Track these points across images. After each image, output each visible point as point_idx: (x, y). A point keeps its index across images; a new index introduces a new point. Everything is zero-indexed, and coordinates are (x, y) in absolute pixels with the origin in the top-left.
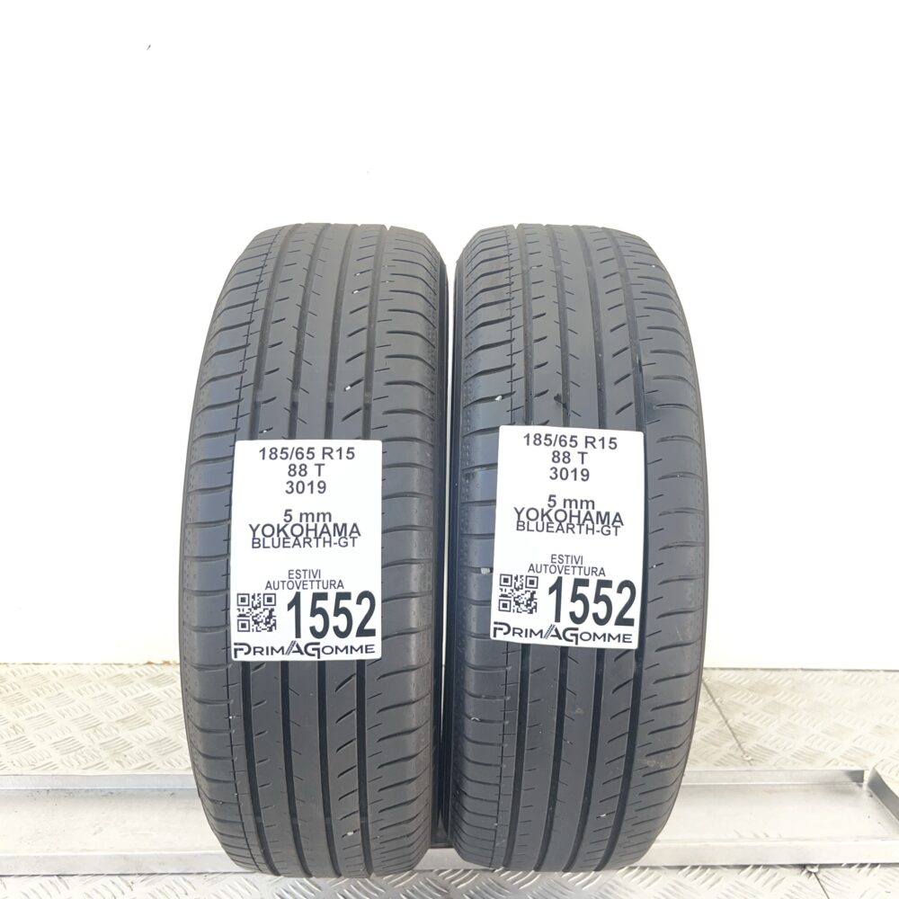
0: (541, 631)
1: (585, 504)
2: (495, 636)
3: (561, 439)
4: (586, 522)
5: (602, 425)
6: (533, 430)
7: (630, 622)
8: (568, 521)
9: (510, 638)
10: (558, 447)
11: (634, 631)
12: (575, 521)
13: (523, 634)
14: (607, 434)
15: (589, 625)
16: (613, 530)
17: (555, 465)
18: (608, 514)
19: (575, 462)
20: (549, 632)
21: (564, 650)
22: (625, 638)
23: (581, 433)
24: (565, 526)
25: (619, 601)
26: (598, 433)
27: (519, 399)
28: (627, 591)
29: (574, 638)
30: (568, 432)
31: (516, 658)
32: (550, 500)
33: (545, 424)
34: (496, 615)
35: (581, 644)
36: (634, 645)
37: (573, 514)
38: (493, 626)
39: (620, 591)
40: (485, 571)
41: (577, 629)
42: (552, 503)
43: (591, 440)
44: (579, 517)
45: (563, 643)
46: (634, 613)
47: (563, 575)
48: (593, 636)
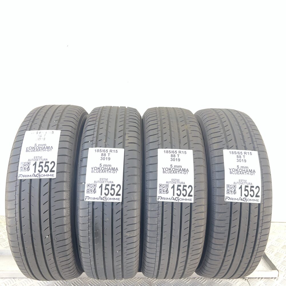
0: (97, 198)
1: (109, 166)
2: (86, 200)
3: (104, 151)
4: (109, 170)
5: (114, 147)
6: (97, 148)
7: (119, 195)
8: (104, 170)
9: (90, 200)
10: (103, 152)
11: (121, 197)
12: (106, 170)
13: (93, 199)
14: (115, 149)
15: (109, 196)
16: (115, 172)
17: (102, 157)
18: (114, 168)
19: (107, 156)
20: (99, 198)
21: (103, 203)
22: (118, 199)
23: (109, 149)
24: (104, 171)
25: (117, 189)
26: (113, 149)
27: (94, 142)
28: (119, 187)
29: (105, 199)
30: (106, 149)
31: (91, 205)
32: (100, 165)
33: (100, 147)
34: (86, 194)
35: (107, 201)
36: (121, 201)
37: (106, 168)
38: (85, 197)
39: (117, 187)
40: (83, 183)
41: (106, 197)
42: (101, 166)
43: (111, 151)
44: (107, 169)
45: (103, 201)
46: (121, 192)
47: (103, 183)
48: (110, 199)
